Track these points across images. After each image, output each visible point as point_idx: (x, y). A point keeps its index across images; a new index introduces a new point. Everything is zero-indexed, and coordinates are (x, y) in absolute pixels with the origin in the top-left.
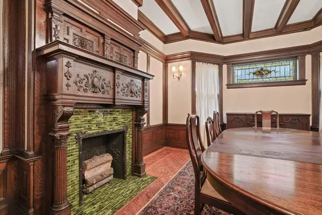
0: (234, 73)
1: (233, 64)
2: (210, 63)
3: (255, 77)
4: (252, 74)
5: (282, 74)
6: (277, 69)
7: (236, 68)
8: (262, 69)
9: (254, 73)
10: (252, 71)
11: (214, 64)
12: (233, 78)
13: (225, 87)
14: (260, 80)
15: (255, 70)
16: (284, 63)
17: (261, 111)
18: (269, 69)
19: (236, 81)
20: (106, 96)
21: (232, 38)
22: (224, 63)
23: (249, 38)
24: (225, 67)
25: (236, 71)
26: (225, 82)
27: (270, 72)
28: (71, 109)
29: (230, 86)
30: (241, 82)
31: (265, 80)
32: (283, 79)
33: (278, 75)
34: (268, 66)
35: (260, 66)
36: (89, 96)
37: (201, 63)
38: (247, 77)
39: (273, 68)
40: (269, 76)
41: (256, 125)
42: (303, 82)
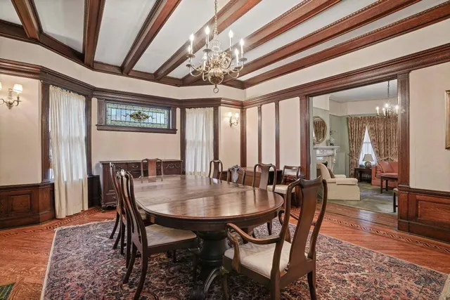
0: (106, 111)
1: (106, 100)
2: (74, 92)
3: (132, 120)
4: (128, 117)
5: (158, 122)
6: (154, 115)
7: (110, 106)
8: (140, 113)
9: (131, 116)
10: (129, 112)
11: (79, 94)
12: (106, 118)
13: (94, 128)
14: (137, 125)
15: (132, 112)
16: (160, 110)
17: (147, 160)
18: (146, 114)
19: (109, 122)
21: (107, 67)
22: (95, 96)
23: (127, 75)
24: (94, 101)
25: (109, 109)
26: (94, 121)
27: (148, 117)
29: (101, 127)
30: (117, 124)
31: (142, 125)
33: (154, 121)
34: (146, 111)
35: (138, 109)
38: (123, 118)
39: (150, 114)
40: (146, 121)
41: (142, 175)
42: (174, 131)
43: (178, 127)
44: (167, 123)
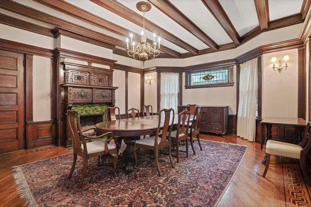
0: (190, 78)
3: (204, 81)
4: (202, 79)
5: (221, 79)
6: (218, 75)
8: (208, 75)
9: (203, 78)
10: (202, 76)
11: (176, 72)
12: (190, 82)
13: (184, 88)
14: (207, 83)
15: (204, 76)
16: (222, 70)
18: (212, 75)
19: (192, 84)
20: (88, 99)
24: (184, 74)
25: (192, 77)
27: (213, 77)
28: (71, 105)
29: (187, 87)
30: (195, 84)
31: (210, 83)
32: (221, 82)
33: (218, 79)
34: (212, 73)
35: (207, 73)
36: (80, 100)
37: (165, 73)
38: (199, 80)
39: (215, 74)
40: (212, 80)
43: (235, 81)
44: (227, 79)
